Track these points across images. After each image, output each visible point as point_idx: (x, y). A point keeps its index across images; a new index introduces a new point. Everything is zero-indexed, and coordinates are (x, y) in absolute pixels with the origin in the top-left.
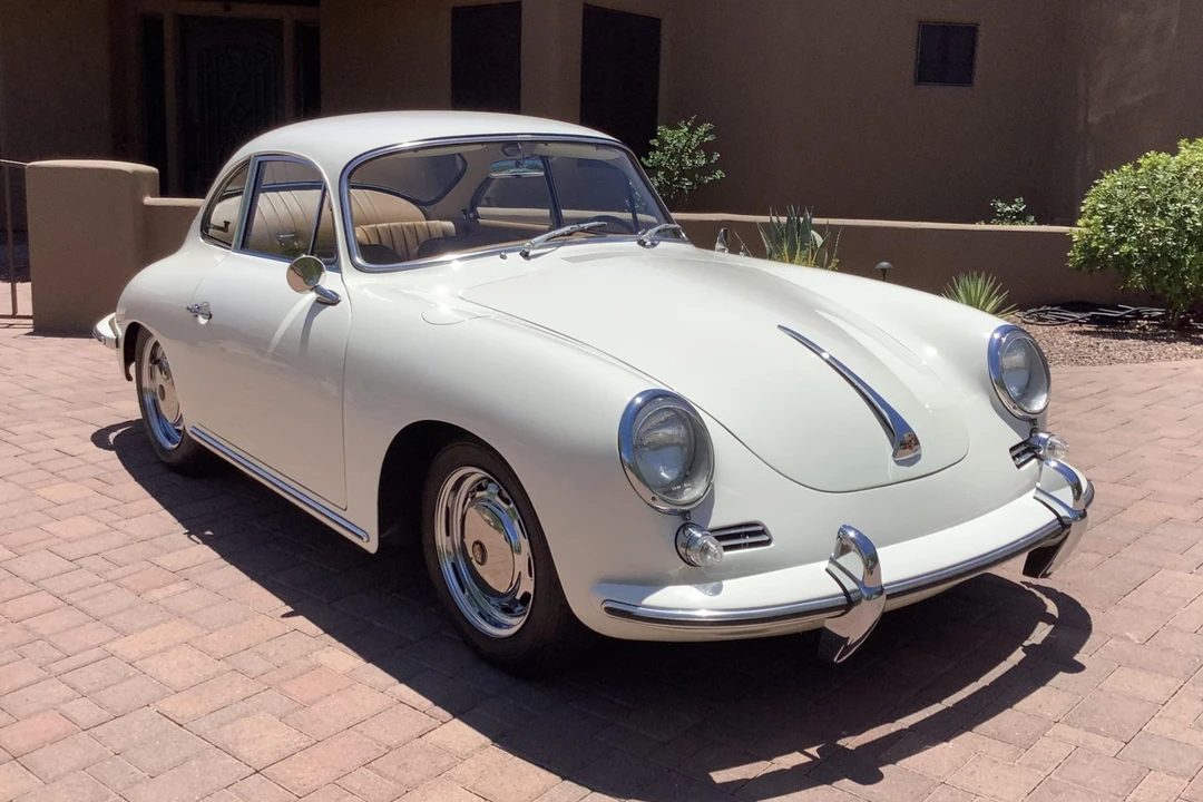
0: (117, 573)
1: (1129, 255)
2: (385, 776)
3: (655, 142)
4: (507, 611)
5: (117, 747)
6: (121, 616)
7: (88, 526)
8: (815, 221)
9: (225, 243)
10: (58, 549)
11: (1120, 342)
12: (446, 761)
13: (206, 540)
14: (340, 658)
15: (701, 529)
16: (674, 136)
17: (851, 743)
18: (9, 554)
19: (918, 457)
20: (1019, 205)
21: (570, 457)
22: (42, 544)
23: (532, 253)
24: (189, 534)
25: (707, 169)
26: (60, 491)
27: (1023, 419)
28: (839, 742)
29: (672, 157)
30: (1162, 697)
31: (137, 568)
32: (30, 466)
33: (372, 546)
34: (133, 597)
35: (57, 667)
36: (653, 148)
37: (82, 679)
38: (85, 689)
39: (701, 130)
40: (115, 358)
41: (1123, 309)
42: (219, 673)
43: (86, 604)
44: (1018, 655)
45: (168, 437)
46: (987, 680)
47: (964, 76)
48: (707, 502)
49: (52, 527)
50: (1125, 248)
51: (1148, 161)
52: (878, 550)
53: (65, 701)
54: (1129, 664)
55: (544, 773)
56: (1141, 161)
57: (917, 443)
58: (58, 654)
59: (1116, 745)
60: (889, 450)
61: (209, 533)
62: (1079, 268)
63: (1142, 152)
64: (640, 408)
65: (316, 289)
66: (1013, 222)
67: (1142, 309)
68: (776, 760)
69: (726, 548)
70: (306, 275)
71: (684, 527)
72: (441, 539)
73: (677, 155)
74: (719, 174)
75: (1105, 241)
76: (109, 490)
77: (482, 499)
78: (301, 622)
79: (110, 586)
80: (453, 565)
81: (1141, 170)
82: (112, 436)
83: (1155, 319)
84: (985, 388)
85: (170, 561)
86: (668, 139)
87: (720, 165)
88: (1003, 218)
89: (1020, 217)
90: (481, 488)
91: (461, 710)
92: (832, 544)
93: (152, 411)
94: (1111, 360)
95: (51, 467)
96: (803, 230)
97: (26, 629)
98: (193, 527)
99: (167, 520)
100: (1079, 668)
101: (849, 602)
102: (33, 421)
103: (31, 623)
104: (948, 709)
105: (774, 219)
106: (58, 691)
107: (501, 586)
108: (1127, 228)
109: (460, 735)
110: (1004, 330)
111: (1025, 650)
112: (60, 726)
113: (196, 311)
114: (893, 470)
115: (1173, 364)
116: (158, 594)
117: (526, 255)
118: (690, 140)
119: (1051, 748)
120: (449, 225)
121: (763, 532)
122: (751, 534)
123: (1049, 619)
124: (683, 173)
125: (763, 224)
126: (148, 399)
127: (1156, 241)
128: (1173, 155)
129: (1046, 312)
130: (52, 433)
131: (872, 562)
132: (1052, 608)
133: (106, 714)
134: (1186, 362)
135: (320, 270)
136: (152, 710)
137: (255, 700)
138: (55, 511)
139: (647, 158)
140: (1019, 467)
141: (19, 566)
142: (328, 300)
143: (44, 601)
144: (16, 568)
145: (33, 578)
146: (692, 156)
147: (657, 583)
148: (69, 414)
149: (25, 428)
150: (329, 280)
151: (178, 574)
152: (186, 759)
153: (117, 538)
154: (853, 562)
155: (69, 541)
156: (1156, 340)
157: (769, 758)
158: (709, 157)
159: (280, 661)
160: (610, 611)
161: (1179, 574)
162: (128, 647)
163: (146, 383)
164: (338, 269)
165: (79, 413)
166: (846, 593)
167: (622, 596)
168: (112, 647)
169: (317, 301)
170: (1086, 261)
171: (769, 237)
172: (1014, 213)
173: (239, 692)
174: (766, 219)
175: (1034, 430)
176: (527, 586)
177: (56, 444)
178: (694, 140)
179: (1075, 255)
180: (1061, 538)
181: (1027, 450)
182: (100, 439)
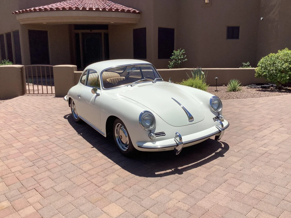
0: (66, 141)
1: (266, 74)
2: (105, 173)
3: (173, 54)
4: (126, 147)
5: (64, 168)
6: (66, 148)
7: (62, 133)
8: (202, 69)
9: (83, 84)
10: (57, 137)
11: (264, 92)
12: (114, 170)
13: (81, 135)
14: (100, 154)
15: (153, 133)
16: (176, 52)
17: (180, 168)
18: (49, 138)
19: (193, 120)
20: (248, 63)
21: (132, 122)
22: (54, 136)
23: (132, 85)
24: (78, 134)
25: (184, 59)
26: (58, 127)
27: (217, 113)
28: (178, 168)
29: (176, 56)
30: (236, 161)
31: (69, 140)
32: (53, 122)
33: (105, 136)
34: (68, 145)
35: (56, 156)
36: (173, 55)
37: (60, 158)
38: (60, 160)
39: (182, 51)
40: (67, 103)
41: (269, 85)
42: (81, 157)
43: (61, 146)
44: (214, 154)
45: (76, 117)
46: (206, 158)
47: (237, 37)
48: (155, 129)
49: (57, 133)
50: (265, 73)
51: (270, 55)
52: (182, 137)
53: (57, 161)
54: (233, 156)
55: (129, 173)
56: (269, 55)
57: (193, 118)
58: (56, 154)
59: (224, 169)
60: (188, 119)
61: (81, 134)
62: (257, 77)
63: (269, 54)
64: (143, 113)
65: (96, 93)
66: (247, 67)
67: (273, 84)
68: (167, 171)
69: (157, 136)
70: (95, 91)
71: (150, 133)
72: (116, 135)
73: (177, 56)
74: (186, 60)
75: (261, 72)
76: (66, 126)
77: (122, 128)
78: (94, 148)
79: (65, 143)
80: (118, 139)
81: (269, 57)
82: (67, 117)
83: (274, 87)
84: (209, 107)
85: (75, 138)
86: (176, 53)
87: (186, 58)
88: (245, 66)
89: (248, 66)
90: (121, 127)
91: (117, 163)
92: (175, 135)
93: (73, 112)
94: (260, 96)
95: (57, 122)
96: (200, 71)
97: (51, 150)
98: (79, 133)
99: (75, 132)
100: (224, 156)
101: (177, 145)
102: (54, 114)
103: (52, 149)
104: (198, 163)
105: (194, 69)
106: (55, 160)
107: (125, 143)
108: (266, 69)
109: (117, 167)
110: (213, 97)
111: (215, 153)
112: (56, 165)
113: (79, 96)
114: (188, 123)
115: (273, 97)
116: (72, 144)
117: (131, 86)
118: (180, 53)
119: (213, 169)
120: (124, 77)
121: (164, 134)
122: (162, 134)
123: (222, 148)
124: (179, 60)
125: (192, 70)
126: (73, 110)
127: (271, 72)
128: (276, 53)
129: (252, 86)
130: (57, 116)
131: (181, 139)
132: (223, 146)
133: (63, 163)
134: (276, 97)
135: (97, 90)
136: (70, 163)
137: (86, 161)
138: (57, 130)
139: (172, 57)
140: (215, 121)
141: (51, 140)
142: (98, 95)
143: (54, 145)
144: (50, 140)
145: (53, 141)
146: (181, 56)
147: (146, 142)
148: (61, 112)
149: (53, 115)
150: (98, 91)
151: (76, 141)
152: (74, 170)
153: (67, 135)
154: (178, 138)
155: (59, 135)
156: (272, 92)
157: (166, 170)
158: (184, 56)
159: (91, 155)
160: (138, 146)
161: (250, 140)
162: (67, 153)
163: (72, 108)
164: (100, 89)
165: (62, 112)
166: (177, 143)
167: (140, 144)
168: (64, 153)
169: (96, 95)
170: (258, 76)
171: (193, 73)
172: (247, 65)
173: (84, 160)
174: (192, 69)
175: (219, 115)
176: (128, 143)
177: (58, 118)
178: (181, 53)
179: (256, 75)
180: (220, 134)
181: (217, 118)
182: (65, 117)
